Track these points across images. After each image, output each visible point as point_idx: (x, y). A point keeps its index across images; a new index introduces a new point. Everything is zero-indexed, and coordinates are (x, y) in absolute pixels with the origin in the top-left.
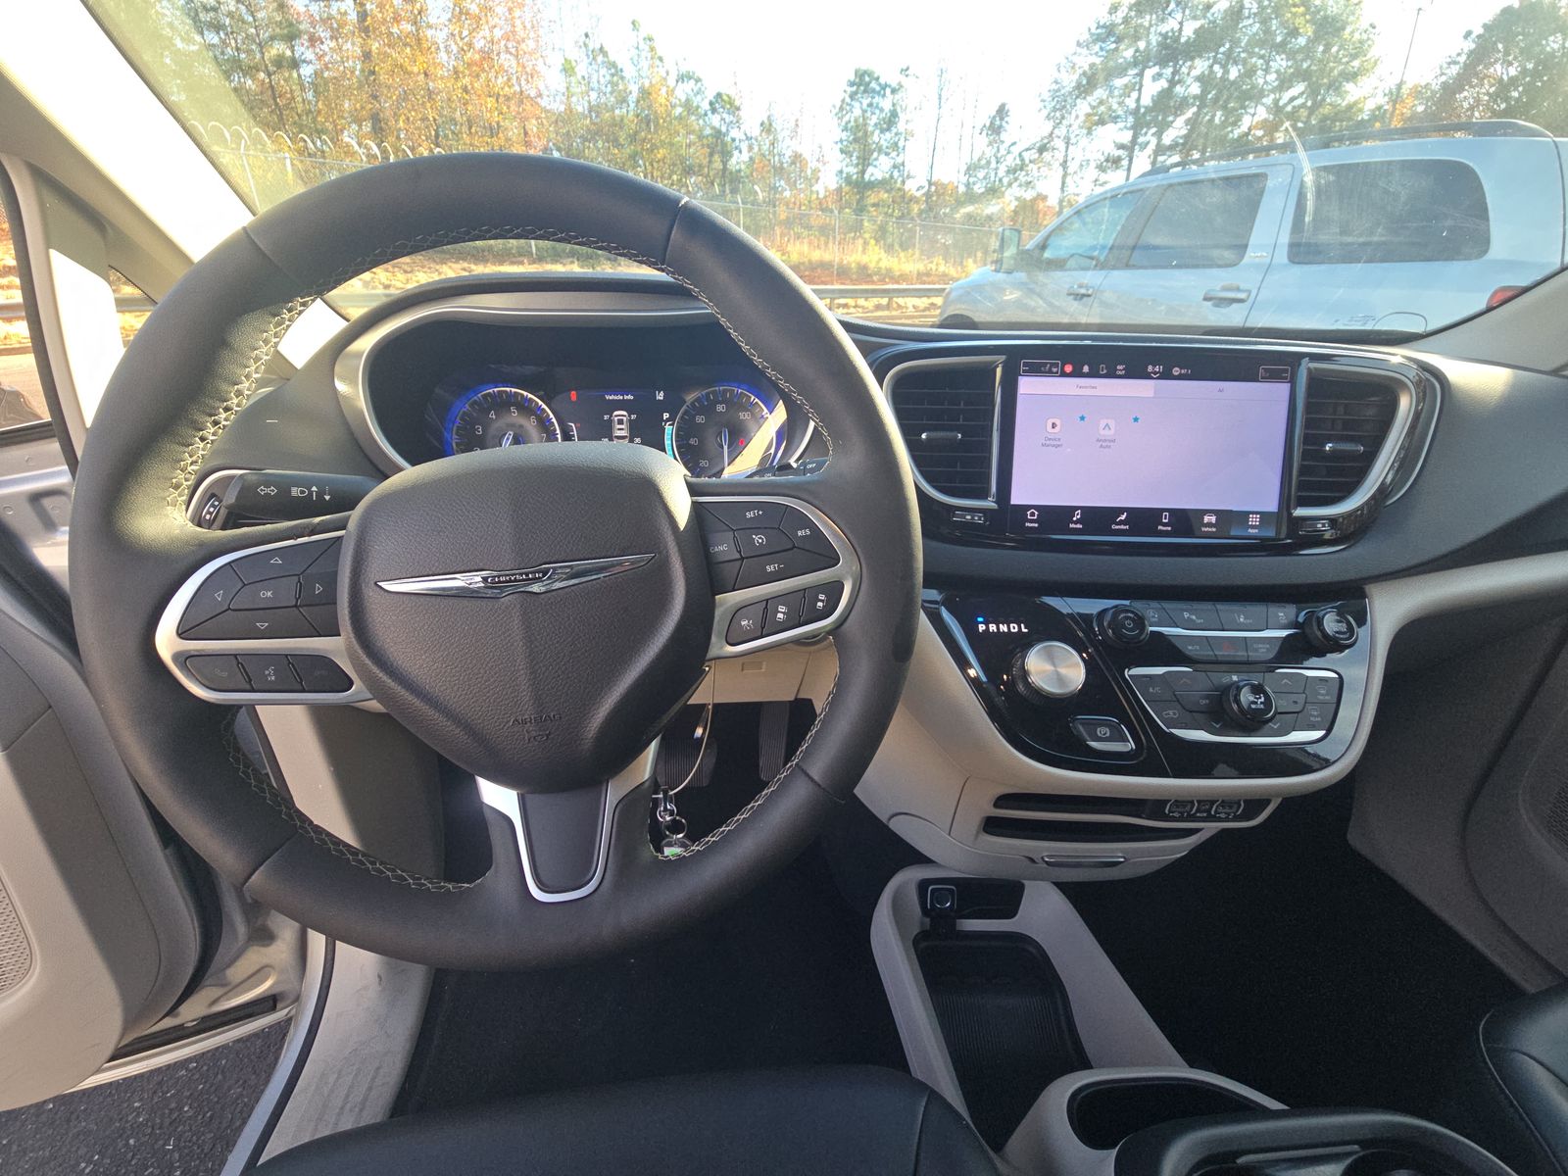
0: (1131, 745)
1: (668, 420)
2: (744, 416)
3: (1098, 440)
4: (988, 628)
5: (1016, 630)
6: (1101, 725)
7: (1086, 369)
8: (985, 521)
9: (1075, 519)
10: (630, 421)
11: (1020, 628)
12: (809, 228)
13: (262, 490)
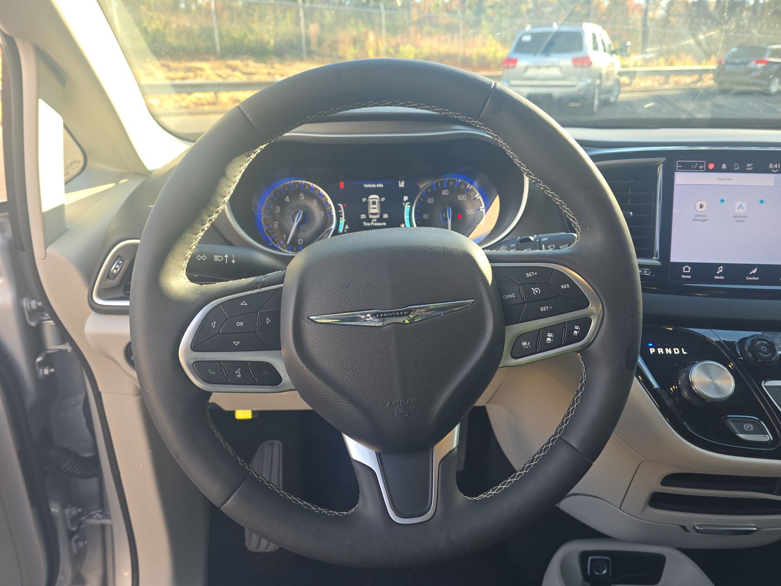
0: (769, 437)
1: (407, 201)
2: (461, 198)
3: (734, 217)
4: (657, 351)
5: (678, 352)
6: (746, 422)
7: (724, 166)
8: (651, 274)
9: (718, 272)
10: (381, 203)
11: (681, 351)
12: (436, 25)
13: (199, 257)
